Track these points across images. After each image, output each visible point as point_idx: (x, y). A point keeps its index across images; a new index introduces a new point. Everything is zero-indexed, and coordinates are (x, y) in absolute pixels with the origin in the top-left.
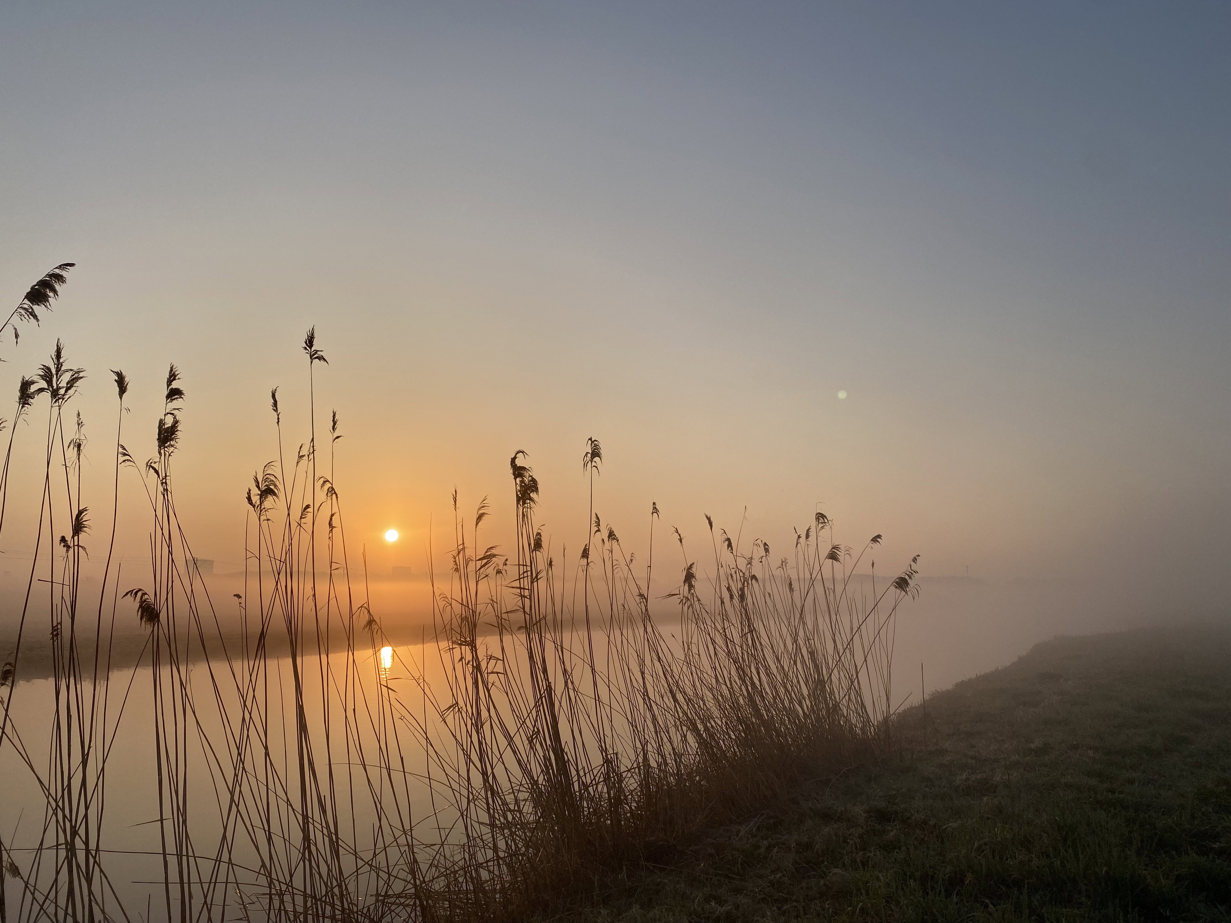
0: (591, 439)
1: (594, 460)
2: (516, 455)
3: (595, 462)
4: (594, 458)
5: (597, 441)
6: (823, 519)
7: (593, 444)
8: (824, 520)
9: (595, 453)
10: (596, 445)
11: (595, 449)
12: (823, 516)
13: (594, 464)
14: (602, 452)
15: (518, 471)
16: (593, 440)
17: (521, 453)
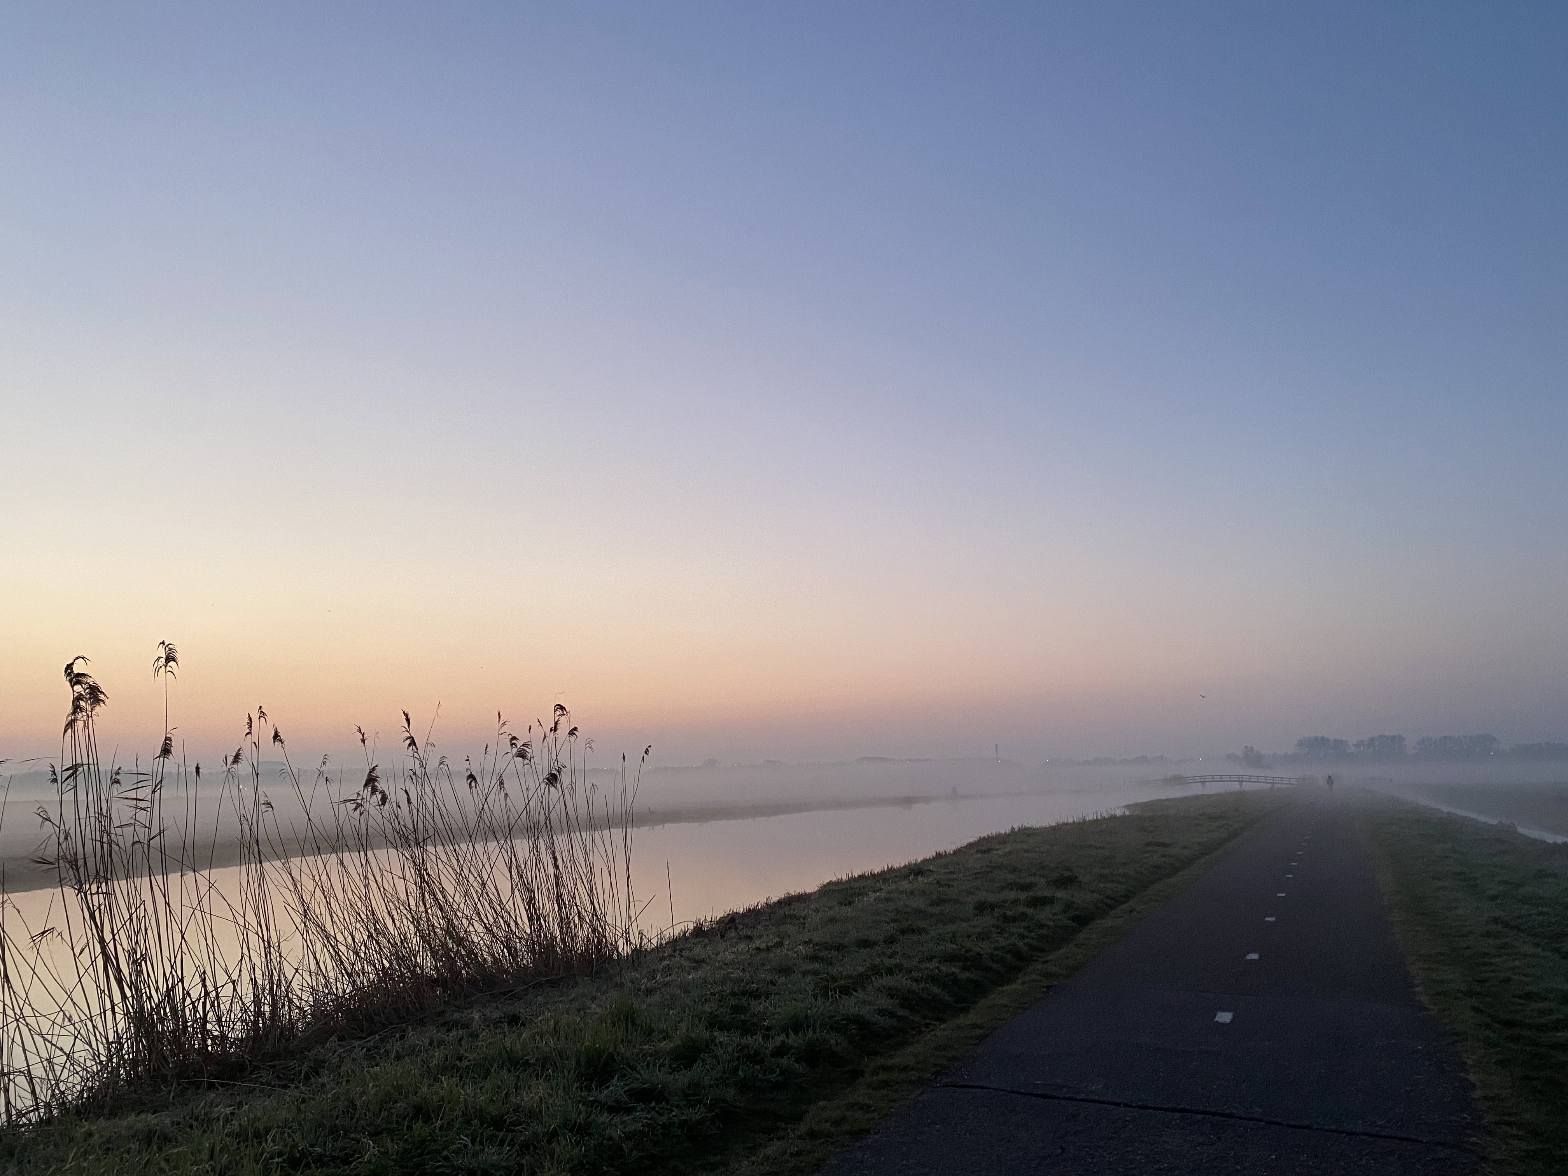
0: (163, 643)
1: (169, 664)
2: (74, 661)
3: (170, 667)
4: (169, 662)
5: (172, 644)
6: (562, 711)
7: (167, 649)
8: (563, 713)
9: (170, 658)
10: (170, 649)
11: (170, 653)
12: (562, 708)
13: (168, 669)
14: (178, 656)
15: (75, 679)
16: (166, 644)
17: (81, 659)
